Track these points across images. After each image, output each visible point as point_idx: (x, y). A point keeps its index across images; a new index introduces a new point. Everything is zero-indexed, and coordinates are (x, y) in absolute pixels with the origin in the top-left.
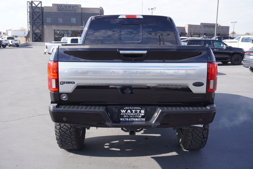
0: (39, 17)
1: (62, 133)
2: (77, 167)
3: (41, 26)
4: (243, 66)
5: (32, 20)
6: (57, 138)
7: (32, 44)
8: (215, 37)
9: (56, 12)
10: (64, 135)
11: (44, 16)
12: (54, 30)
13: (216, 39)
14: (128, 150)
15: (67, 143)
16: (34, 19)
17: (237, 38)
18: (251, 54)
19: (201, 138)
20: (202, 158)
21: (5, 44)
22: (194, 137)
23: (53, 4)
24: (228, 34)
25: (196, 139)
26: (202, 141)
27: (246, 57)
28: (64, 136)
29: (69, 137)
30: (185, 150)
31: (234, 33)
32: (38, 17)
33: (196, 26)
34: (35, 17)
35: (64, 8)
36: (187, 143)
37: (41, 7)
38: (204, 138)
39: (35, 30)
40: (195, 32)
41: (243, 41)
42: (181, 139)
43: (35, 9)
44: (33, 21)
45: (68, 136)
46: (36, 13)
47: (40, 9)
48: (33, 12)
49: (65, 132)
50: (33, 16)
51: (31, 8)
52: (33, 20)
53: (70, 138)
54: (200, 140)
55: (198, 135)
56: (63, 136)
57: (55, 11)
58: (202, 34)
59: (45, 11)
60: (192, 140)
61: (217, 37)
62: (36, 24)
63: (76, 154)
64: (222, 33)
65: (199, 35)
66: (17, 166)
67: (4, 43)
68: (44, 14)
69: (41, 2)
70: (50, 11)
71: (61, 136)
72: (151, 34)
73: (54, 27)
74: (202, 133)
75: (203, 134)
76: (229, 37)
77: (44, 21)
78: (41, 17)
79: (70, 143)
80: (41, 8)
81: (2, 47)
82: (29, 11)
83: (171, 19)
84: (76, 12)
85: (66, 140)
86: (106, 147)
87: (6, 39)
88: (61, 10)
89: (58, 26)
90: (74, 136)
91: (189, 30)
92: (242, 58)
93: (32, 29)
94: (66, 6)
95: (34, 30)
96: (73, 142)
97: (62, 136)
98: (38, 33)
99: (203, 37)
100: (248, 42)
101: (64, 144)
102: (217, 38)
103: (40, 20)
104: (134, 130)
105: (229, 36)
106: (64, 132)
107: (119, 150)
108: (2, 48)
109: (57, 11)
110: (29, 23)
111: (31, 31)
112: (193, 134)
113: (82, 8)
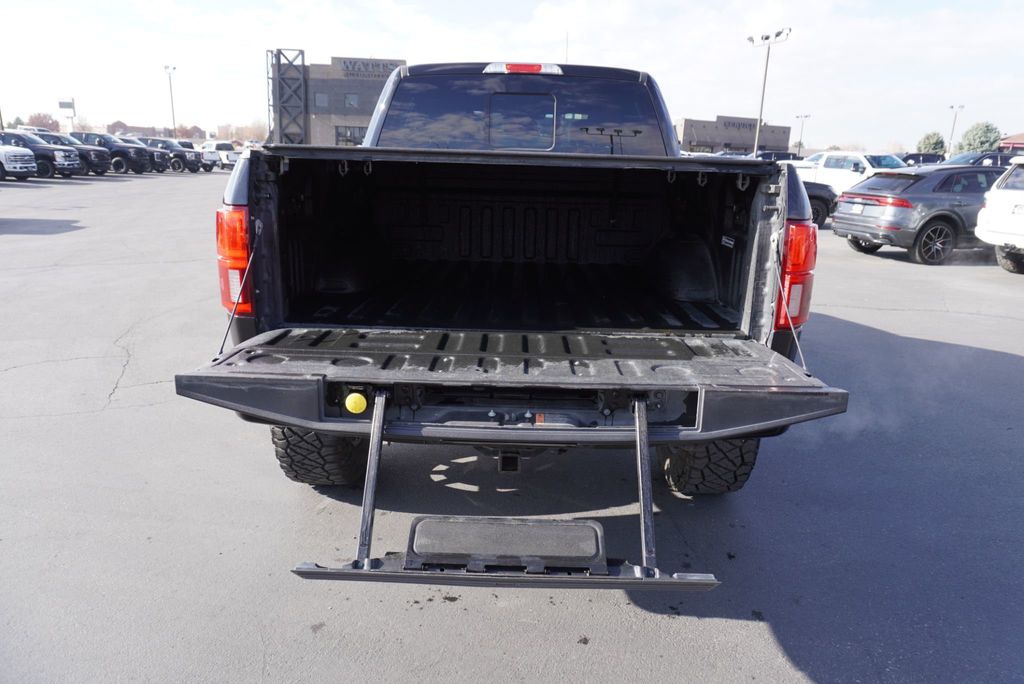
0: (298, 92)
1: (293, 439)
2: (338, 550)
3: (302, 116)
4: (832, 232)
6: (277, 451)
8: (754, 154)
9: (341, 81)
10: (300, 444)
11: (311, 90)
12: (337, 128)
13: (757, 157)
14: (503, 490)
15: (310, 468)
16: (285, 97)
17: (812, 157)
18: (856, 200)
19: (734, 464)
20: (732, 526)
21: (209, 163)
22: (713, 461)
23: (334, 59)
24: (787, 148)
25: (720, 466)
26: (738, 473)
27: (843, 209)
28: (300, 448)
29: (313, 452)
30: (680, 495)
31: (800, 145)
32: (295, 92)
33: (704, 125)
34: (288, 92)
35: (363, 69)
36: (690, 478)
37: (304, 66)
38: (743, 463)
39: (288, 125)
40: (702, 139)
41: (827, 165)
42: (668, 462)
43: (287, 69)
44: (283, 102)
45: (310, 447)
46: (290, 82)
47: (299, 71)
48: (283, 79)
49: (301, 438)
50: (281, 88)
51: (277, 68)
52: (282, 100)
53: (319, 453)
54: (730, 471)
55: (725, 454)
56: (294, 448)
57: (337, 77)
58: (719, 145)
59: (312, 75)
60: (707, 472)
61: (760, 152)
62: (289, 109)
63: (340, 500)
64: (770, 144)
65: (712, 149)
66: (149, 538)
67: (207, 159)
68: (310, 83)
69: (302, 53)
70: (325, 77)
71: (288, 447)
72: (587, 129)
73: (337, 120)
74: (738, 450)
75: (741, 450)
76: (790, 154)
77: (311, 103)
78: (302, 92)
79: (319, 470)
80: (301, 69)
81: (201, 169)
82: (271, 75)
83: (649, 79)
85: (306, 461)
86: (436, 478)
87: (213, 149)
88: (353, 75)
89: (345, 115)
90: (331, 449)
91: (685, 134)
92: (826, 210)
93: (278, 121)
94: (368, 65)
95: (284, 125)
96: (327, 467)
97: (291, 449)
98: (294, 134)
99: (722, 152)
100: (842, 167)
101: (303, 471)
102: (760, 156)
103: (300, 99)
104: (514, 455)
105: (790, 151)
106: (299, 436)
107: (474, 488)
108: (202, 173)
109: (343, 78)
110: (271, 108)
111: (278, 127)
112: (711, 452)
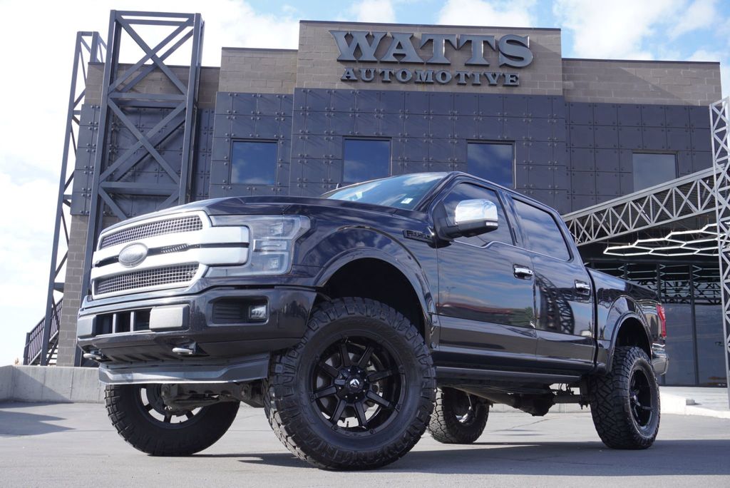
5: (102, 171)
7: (62, 391)
34: (135, 142)
35: (412, 55)
37: (197, 69)
43: (140, 80)
48: (121, 104)
50: (112, 128)
51: (104, 75)
52: (110, 170)
68: (220, 108)
84: (516, 91)
88: (379, 75)
113: (571, 66)
